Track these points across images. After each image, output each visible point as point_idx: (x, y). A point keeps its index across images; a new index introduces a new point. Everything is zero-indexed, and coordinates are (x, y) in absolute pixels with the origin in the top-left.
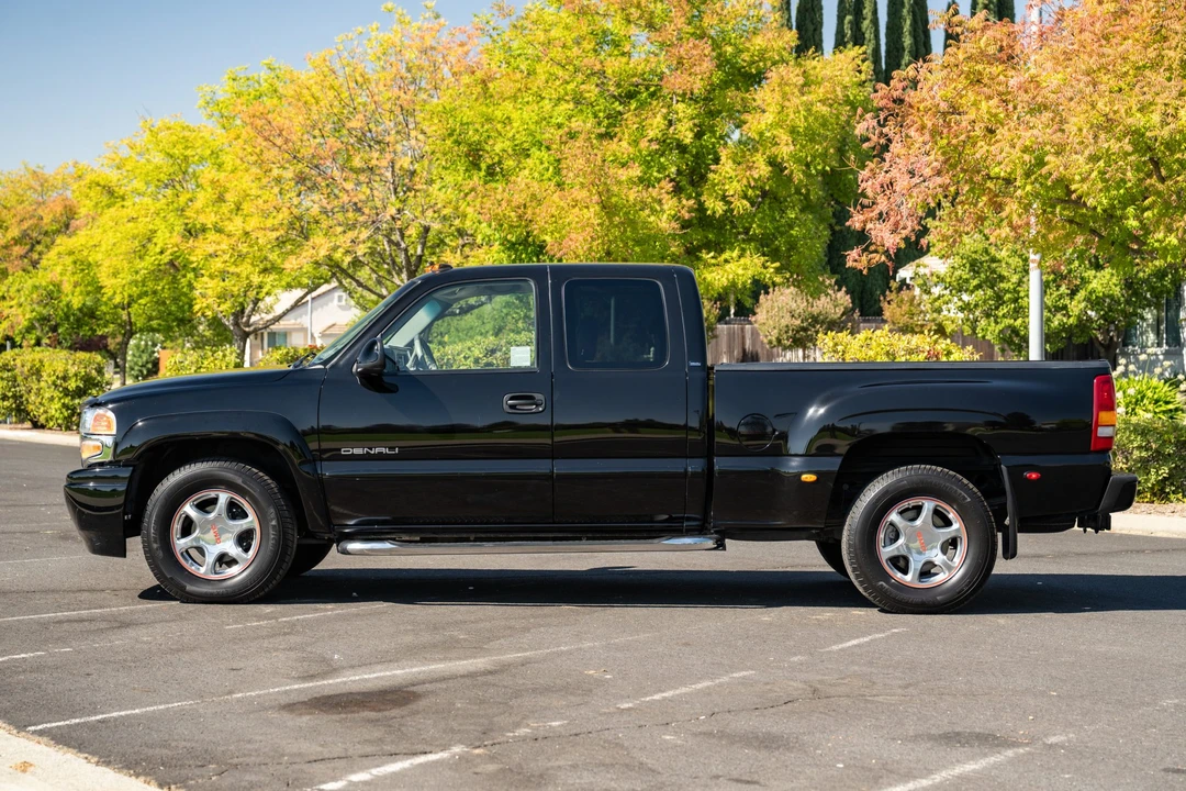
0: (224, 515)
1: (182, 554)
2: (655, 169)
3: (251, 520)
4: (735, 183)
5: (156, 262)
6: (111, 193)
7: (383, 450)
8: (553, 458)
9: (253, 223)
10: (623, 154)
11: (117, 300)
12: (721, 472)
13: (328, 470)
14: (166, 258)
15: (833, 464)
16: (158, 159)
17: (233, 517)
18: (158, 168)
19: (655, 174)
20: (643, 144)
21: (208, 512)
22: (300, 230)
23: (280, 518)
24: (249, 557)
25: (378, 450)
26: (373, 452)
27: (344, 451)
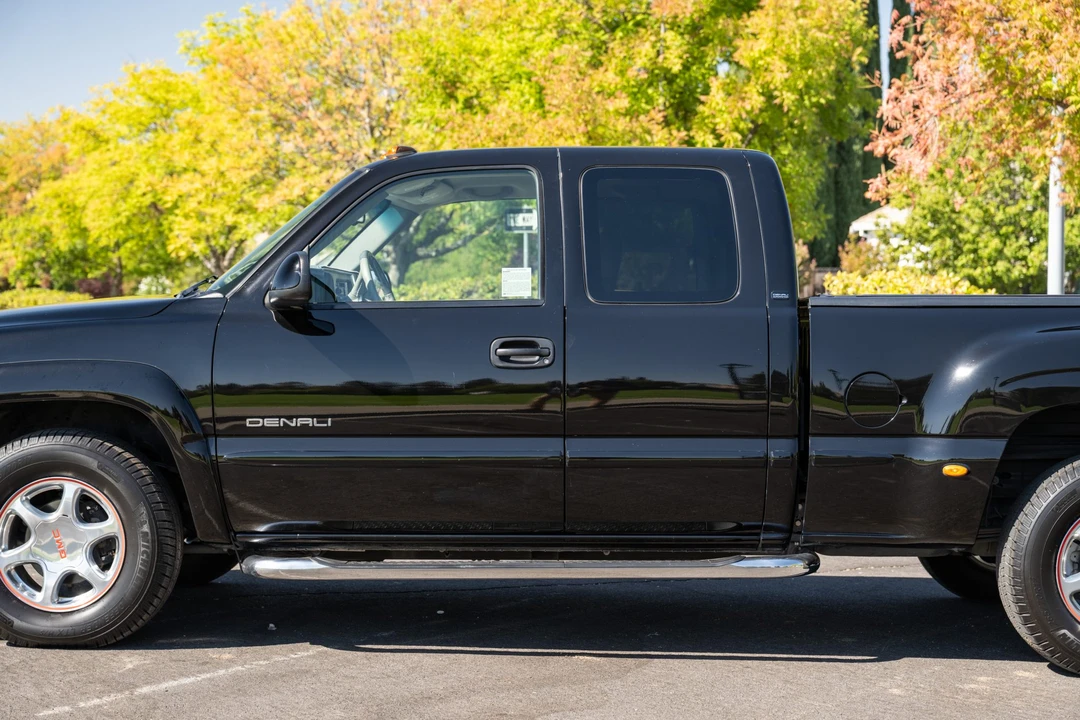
0: (72, 515)
1: (9, 573)
2: (644, 100)
3: (112, 525)
4: (726, 115)
5: (138, 205)
6: (96, 136)
7: (309, 421)
8: (565, 436)
9: (227, 162)
10: (610, 84)
11: (103, 242)
12: (819, 459)
13: (227, 450)
14: (148, 200)
15: (993, 449)
16: (141, 103)
17: (86, 518)
18: (139, 111)
19: (643, 105)
20: (631, 73)
21: (50, 510)
22: (275, 171)
23: (154, 521)
24: (108, 579)
25: (301, 421)
26: (293, 425)
27: (250, 423)
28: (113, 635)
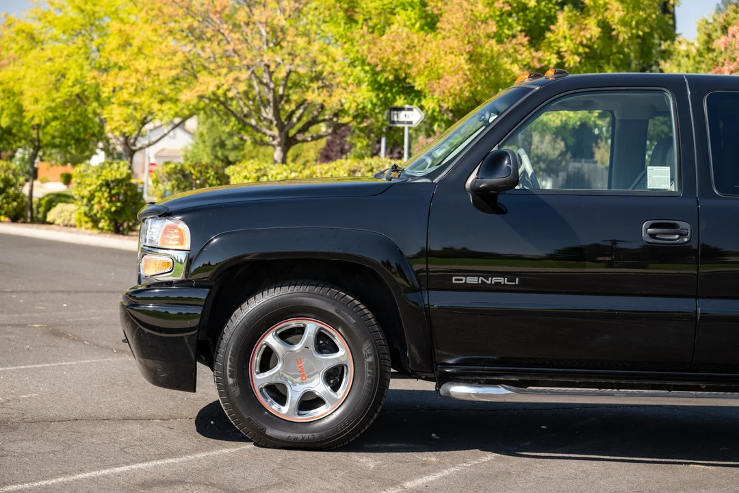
0: (312, 348)
1: (261, 391)
2: (506, 27)
3: (343, 354)
6: (32, 37)
7: (501, 280)
8: (696, 297)
10: (481, 14)
13: (437, 300)
14: (77, 90)
16: (72, 13)
17: (320, 349)
18: (73, 20)
20: (497, 6)
21: (291, 344)
22: (190, 72)
23: (377, 353)
24: (339, 397)
25: (495, 280)
26: (489, 282)
27: (456, 280)
28: (342, 441)
